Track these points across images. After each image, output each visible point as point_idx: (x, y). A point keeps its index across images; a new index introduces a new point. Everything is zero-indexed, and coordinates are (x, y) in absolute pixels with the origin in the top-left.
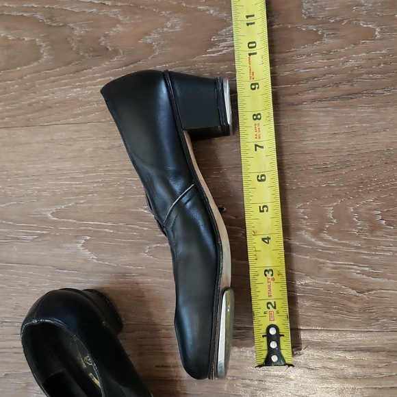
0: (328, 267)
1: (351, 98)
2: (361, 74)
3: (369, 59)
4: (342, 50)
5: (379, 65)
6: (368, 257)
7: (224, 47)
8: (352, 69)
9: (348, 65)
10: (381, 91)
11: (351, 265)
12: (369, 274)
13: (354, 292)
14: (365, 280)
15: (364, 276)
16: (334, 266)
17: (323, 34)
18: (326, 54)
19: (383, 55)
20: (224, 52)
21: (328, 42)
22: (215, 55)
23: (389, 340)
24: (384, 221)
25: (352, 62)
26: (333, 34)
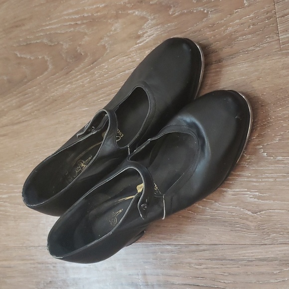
0: (229, 194)
1: (232, 58)
2: (237, 38)
3: (242, 24)
4: (223, 21)
5: (249, 26)
6: (257, 184)
7: (147, 37)
8: (231, 34)
9: (228, 32)
10: (252, 48)
11: (246, 191)
12: (259, 198)
13: (249, 213)
14: (257, 203)
15: (256, 200)
16: (234, 193)
17: (208, 12)
18: (212, 27)
19: (252, 19)
20: (147, 40)
21: (213, 17)
22: (142, 44)
23: (280, 251)
24: (266, 154)
25: (230, 29)
26: (215, 10)
